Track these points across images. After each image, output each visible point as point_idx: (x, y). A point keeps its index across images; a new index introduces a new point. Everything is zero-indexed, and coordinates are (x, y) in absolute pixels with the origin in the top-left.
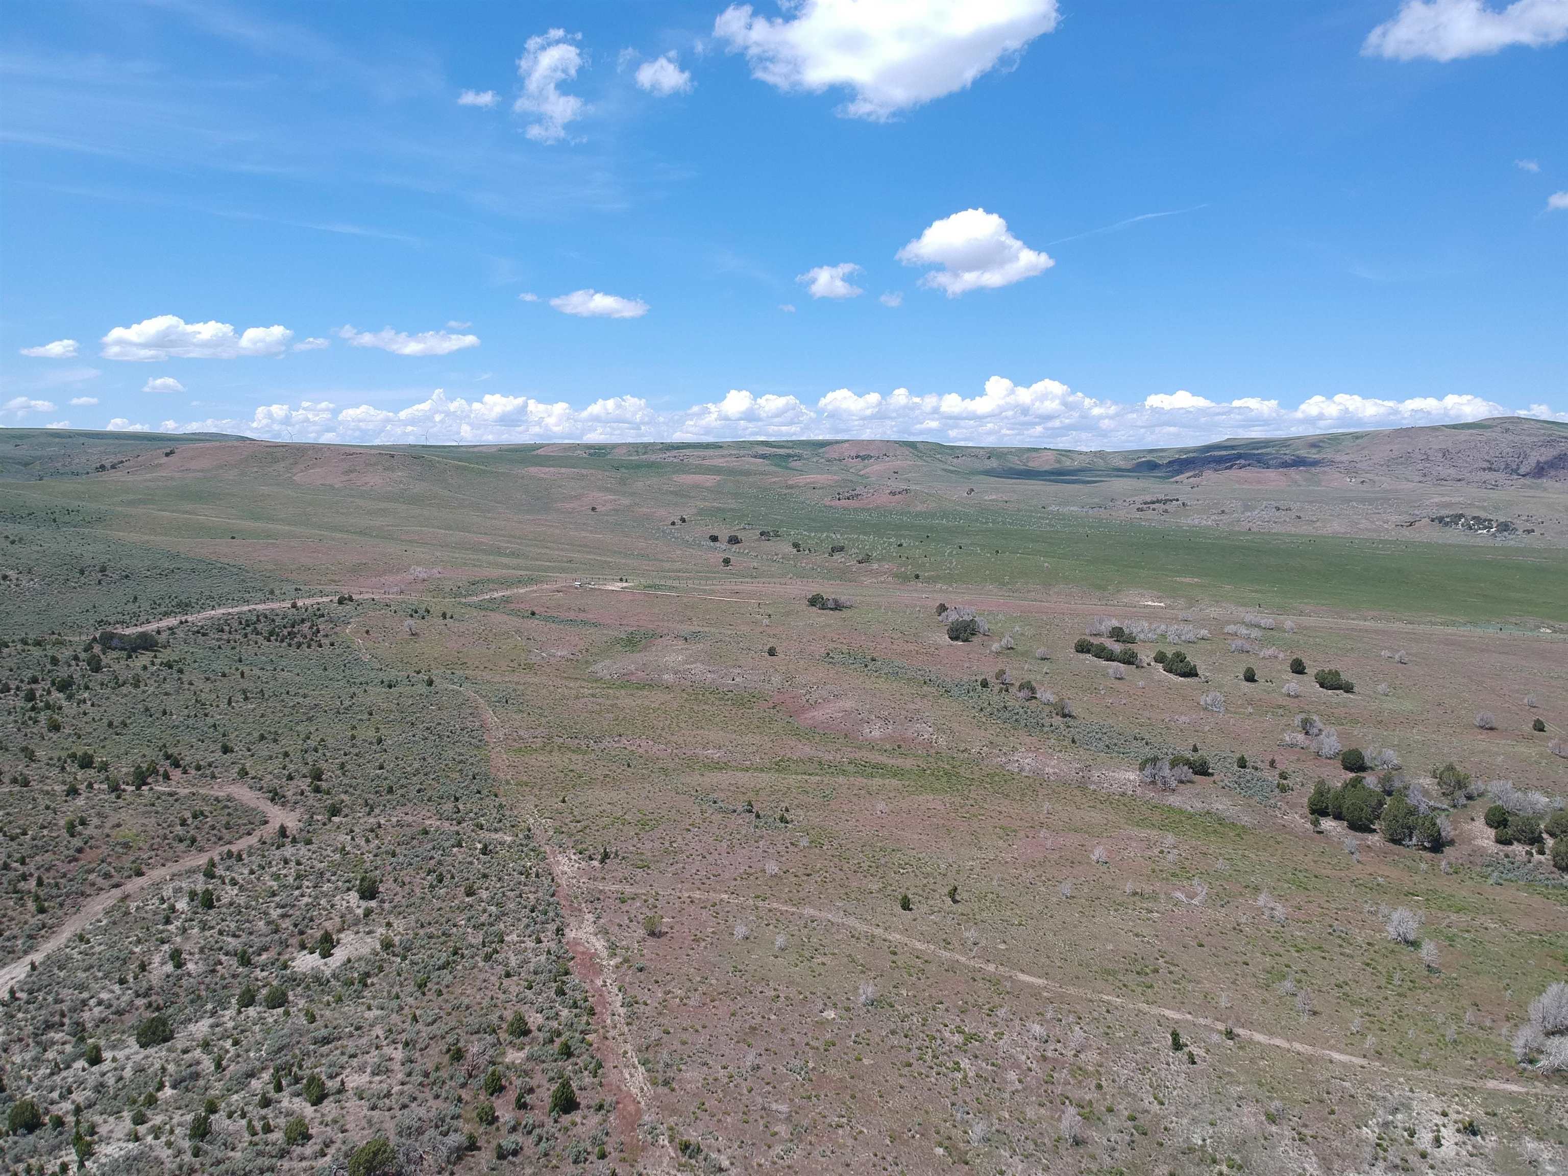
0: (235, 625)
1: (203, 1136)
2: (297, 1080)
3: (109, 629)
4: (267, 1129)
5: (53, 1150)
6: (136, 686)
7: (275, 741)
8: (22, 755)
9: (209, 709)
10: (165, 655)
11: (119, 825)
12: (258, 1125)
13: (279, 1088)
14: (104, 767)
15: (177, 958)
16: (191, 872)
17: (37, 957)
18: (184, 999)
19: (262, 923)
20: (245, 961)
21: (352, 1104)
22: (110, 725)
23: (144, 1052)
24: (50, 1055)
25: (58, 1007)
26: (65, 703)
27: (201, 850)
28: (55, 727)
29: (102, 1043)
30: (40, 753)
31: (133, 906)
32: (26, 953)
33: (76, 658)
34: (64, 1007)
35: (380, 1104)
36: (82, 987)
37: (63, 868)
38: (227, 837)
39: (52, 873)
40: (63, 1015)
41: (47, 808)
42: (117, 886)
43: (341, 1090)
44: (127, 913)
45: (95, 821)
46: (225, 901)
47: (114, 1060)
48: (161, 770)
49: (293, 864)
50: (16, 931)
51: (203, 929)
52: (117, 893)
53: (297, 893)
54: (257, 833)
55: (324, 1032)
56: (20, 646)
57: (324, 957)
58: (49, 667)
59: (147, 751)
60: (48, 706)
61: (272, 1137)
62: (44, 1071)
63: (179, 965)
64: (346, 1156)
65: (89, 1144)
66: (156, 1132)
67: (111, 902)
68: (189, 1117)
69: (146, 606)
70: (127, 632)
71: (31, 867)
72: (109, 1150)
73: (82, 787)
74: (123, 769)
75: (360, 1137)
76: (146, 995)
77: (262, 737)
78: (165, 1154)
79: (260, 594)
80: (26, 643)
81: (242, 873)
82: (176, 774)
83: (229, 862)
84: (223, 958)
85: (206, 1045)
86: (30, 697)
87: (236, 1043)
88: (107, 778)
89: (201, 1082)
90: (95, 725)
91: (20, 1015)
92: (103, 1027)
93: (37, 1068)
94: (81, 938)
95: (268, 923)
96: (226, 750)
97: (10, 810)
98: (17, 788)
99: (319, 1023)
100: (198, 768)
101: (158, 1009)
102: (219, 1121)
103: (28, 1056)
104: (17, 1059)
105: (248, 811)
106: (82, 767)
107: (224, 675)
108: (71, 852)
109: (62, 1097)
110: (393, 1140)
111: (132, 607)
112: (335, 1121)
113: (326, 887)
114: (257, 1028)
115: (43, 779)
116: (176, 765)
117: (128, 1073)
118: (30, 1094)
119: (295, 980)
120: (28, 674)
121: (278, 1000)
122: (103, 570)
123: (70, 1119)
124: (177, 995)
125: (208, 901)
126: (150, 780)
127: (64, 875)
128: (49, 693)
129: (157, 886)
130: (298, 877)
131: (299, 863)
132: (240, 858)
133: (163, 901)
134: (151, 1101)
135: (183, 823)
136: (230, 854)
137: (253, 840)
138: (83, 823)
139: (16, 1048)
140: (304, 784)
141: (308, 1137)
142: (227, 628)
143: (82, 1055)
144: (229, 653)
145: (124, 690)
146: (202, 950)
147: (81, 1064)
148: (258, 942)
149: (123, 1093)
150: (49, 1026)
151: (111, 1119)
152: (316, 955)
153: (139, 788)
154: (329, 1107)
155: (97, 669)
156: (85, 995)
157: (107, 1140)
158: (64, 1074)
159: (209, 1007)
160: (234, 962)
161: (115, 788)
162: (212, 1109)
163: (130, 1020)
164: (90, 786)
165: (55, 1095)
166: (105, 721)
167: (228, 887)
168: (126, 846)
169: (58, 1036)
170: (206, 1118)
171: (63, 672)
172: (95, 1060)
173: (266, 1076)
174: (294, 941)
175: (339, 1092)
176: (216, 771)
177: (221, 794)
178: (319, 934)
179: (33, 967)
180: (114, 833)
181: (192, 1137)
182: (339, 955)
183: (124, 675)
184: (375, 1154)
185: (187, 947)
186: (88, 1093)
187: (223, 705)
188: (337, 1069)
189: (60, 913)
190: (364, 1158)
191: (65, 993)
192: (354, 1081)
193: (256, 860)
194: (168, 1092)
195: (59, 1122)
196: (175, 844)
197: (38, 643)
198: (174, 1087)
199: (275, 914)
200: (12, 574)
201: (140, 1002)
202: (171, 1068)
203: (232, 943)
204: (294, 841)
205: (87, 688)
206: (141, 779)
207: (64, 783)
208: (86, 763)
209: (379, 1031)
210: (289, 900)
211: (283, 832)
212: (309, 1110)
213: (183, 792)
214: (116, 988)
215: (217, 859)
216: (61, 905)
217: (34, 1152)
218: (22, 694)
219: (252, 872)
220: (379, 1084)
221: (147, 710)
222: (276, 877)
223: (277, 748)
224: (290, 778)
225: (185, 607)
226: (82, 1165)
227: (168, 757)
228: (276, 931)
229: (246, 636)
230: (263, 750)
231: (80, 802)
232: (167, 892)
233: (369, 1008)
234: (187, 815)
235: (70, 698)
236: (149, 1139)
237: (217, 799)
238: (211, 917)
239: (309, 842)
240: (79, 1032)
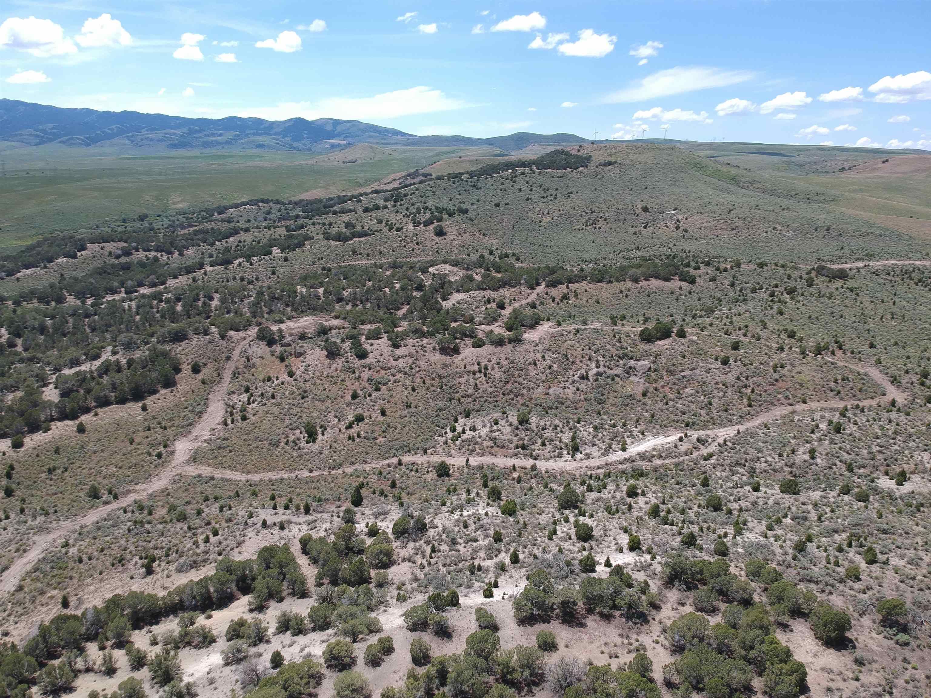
0: (898, 272)
1: (800, 551)
2: (861, 546)
3: (823, 264)
4: (837, 564)
5: (723, 524)
6: (830, 298)
7: (904, 347)
8: (760, 324)
9: (868, 320)
10: (851, 284)
11: (800, 373)
12: (832, 560)
13: (850, 545)
14: (801, 340)
15: (812, 453)
16: (833, 409)
17: (742, 428)
18: (810, 476)
19: (866, 451)
20: (850, 469)
21: (890, 573)
22: (810, 317)
23: (781, 495)
24: (735, 478)
25: (745, 456)
26: (789, 301)
27: (842, 399)
28: (781, 313)
29: (762, 482)
30: (769, 325)
31: (796, 418)
32: (737, 424)
33: (801, 277)
34: (748, 457)
35: (907, 581)
36: (759, 451)
37: (766, 387)
38: (859, 396)
39: (760, 388)
40: (746, 461)
41: (766, 354)
42: (791, 405)
43: (886, 563)
44: (792, 421)
45: (789, 367)
46: (847, 432)
47: (766, 493)
48: (831, 349)
49: (894, 424)
50: (735, 412)
51: (831, 443)
52: (790, 408)
53: (892, 441)
54: (877, 399)
55: (885, 526)
56: (773, 267)
57: (898, 484)
58: (786, 280)
59: (826, 337)
60: (780, 301)
61: (838, 569)
62: (729, 484)
63: (813, 458)
64: (877, 600)
65: (741, 529)
66: (777, 538)
67: (786, 412)
68: (796, 538)
69: (847, 253)
70: (833, 267)
71: (750, 382)
72: (750, 536)
73: (786, 348)
74: (811, 344)
75: (889, 594)
76: (791, 467)
77: (896, 344)
78: (778, 551)
79: (919, 255)
80: (777, 265)
81: (862, 419)
82: (839, 353)
83: (856, 411)
84: (838, 463)
85: (815, 505)
86: (772, 295)
87: (832, 511)
88: (801, 346)
89: (807, 523)
90: (801, 316)
91: (726, 453)
92: (764, 474)
93: (727, 482)
94: (766, 426)
95: (870, 453)
96: (872, 346)
97: (747, 350)
98: (753, 340)
99: (884, 520)
100: (852, 352)
101: (795, 476)
102: (811, 547)
103: (724, 474)
104: (719, 474)
105: (875, 384)
106: (789, 337)
107: (883, 301)
108: (772, 380)
109: (735, 500)
110: (908, 605)
111: (839, 253)
112: (877, 578)
113: (911, 444)
114: (847, 508)
115: (768, 339)
116: (840, 348)
117: (770, 502)
118: (720, 493)
119: (876, 491)
120: (774, 282)
121: (863, 498)
122: (828, 229)
123: (736, 513)
124: (807, 473)
125: (838, 429)
126: (823, 353)
127: (765, 391)
128: (782, 294)
129: (812, 411)
130: (895, 432)
131: (898, 424)
132: (863, 410)
133: (813, 420)
134: (779, 521)
135: (836, 381)
136: (857, 407)
137: (874, 403)
138: (782, 367)
139: (719, 468)
140: (915, 379)
141: (859, 580)
142: (892, 273)
143: (750, 484)
144: (890, 288)
145: (822, 299)
146: (827, 454)
147: (748, 488)
148: (860, 461)
149: (765, 511)
150: (738, 464)
151: (756, 521)
152: (893, 482)
153: (816, 355)
154: (875, 569)
155: (810, 285)
156: (760, 455)
157: (751, 531)
158: (739, 490)
159: (823, 486)
160: (844, 467)
161: (803, 353)
162: (810, 539)
163: (779, 476)
164: (790, 348)
165: (732, 498)
166: (808, 315)
167: (852, 425)
168: (801, 385)
169: (741, 470)
170: (805, 543)
171: (792, 284)
172: (756, 489)
173: (844, 536)
174: (882, 469)
175: (884, 563)
176: (862, 357)
177: (862, 371)
178: (898, 470)
179: (739, 432)
180: (796, 376)
181: (794, 549)
182: (907, 487)
183: (826, 291)
184: (895, 607)
185: (819, 449)
186: (748, 504)
187: (877, 319)
188: (886, 550)
189: (759, 410)
190: (887, 606)
191: (750, 450)
192: (895, 561)
193: (872, 414)
194: (788, 521)
195: (730, 512)
196: (828, 392)
197: (783, 266)
198: (792, 519)
199: (875, 449)
200: (779, 227)
201: (787, 469)
202: (794, 509)
203: (845, 457)
204: (899, 410)
205: (802, 295)
206: (818, 351)
207: (778, 343)
208: (792, 335)
209: (919, 540)
210: (885, 444)
211: (893, 403)
212: (863, 565)
213: (840, 364)
214: (777, 457)
215: (849, 407)
216: (760, 406)
217: (714, 521)
218: (768, 292)
219: (868, 421)
220: (909, 570)
221: (832, 313)
222: (882, 428)
223: (903, 352)
224: (907, 372)
225: (870, 256)
226: (734, 537)
227: (837, 342)
228: (873, 459)
229: (903, 279)
230: (895, 351)
231: (783, 355)
232: (817, 416)
233: (917, 525)
234: (839, 377)
235: (792, 298)
236: (772, 540)
237: (859, 373)
238: (838, 438)
239: (908, 414)
240: (752, 472)
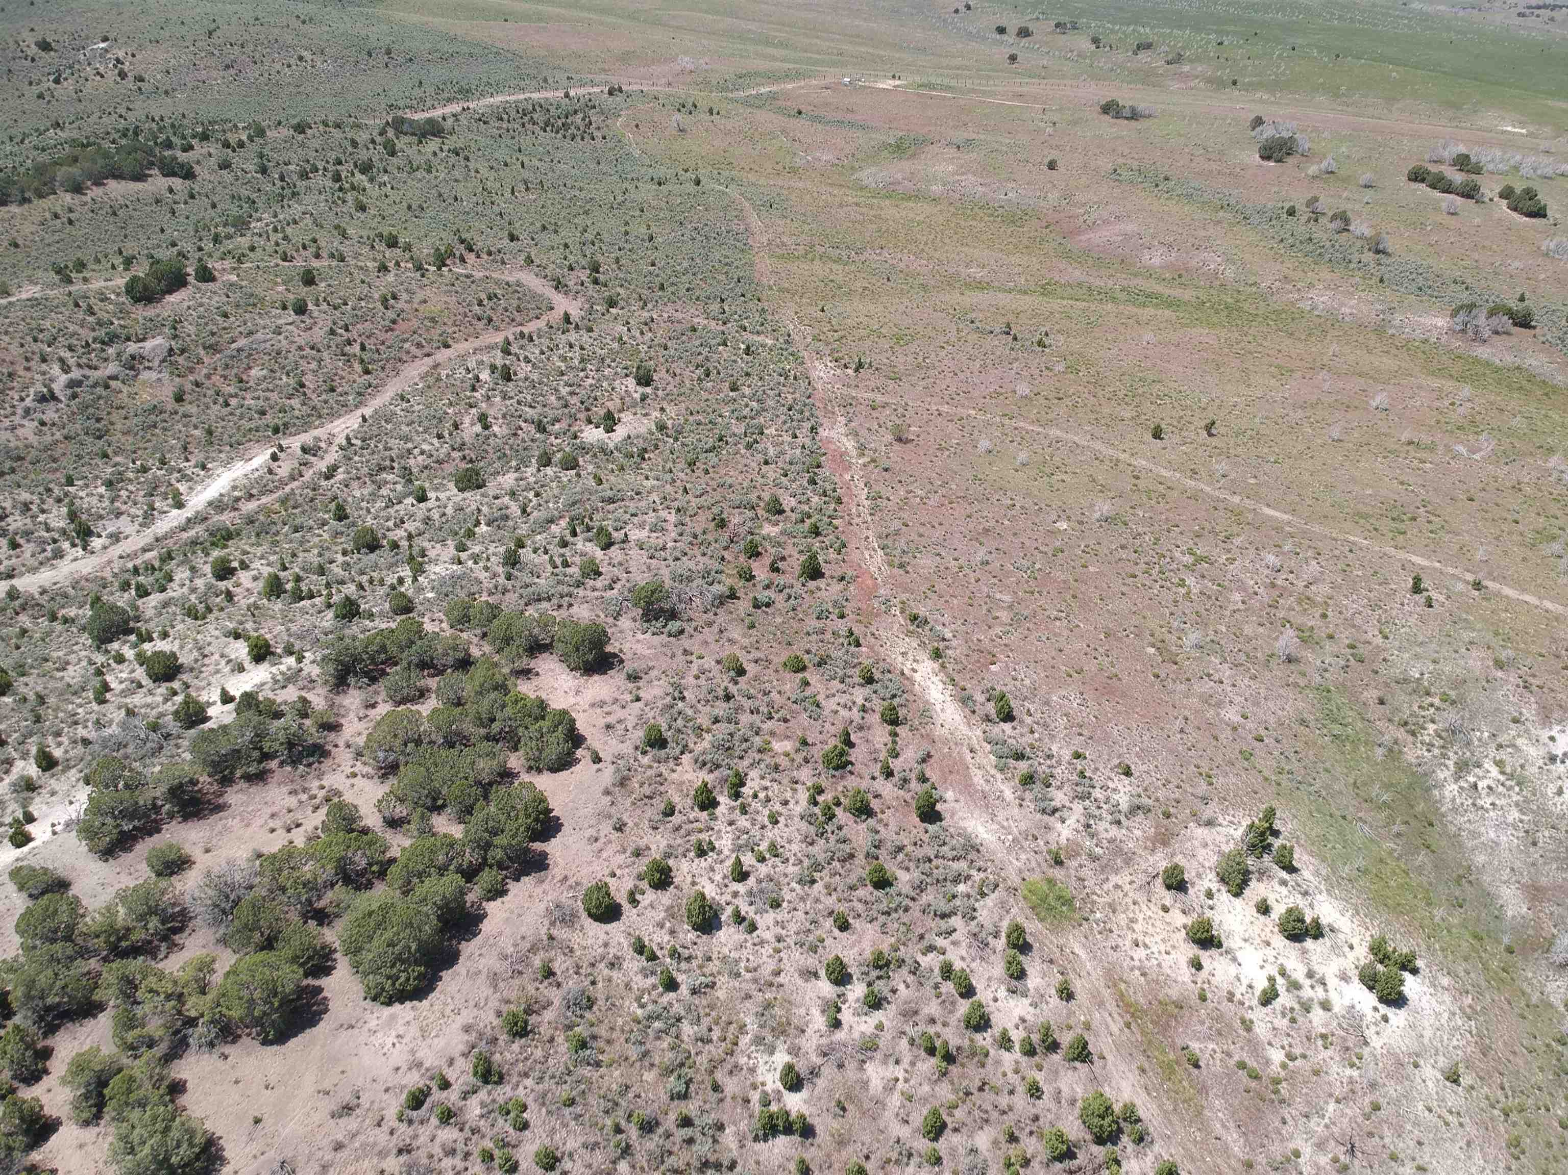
0: (513, 114)
1: (514, 565)
2: (589, 529)
3: (400, 113)
4: (566, 564)
5: (390, 567)
6: (429, 171)
7: (556, 232)
8: (336, 233)
9: (495, 198)
10: (452, 142)
11: (425, 302)
12: (558, 561)
13: (574, 534)
14: (408, 248)
15: (483, 419)
16: (490, 348)
17: (368, 411)
18: (492, 456)
19: (553, 398)
20: (541, 428)
21: (634, 552)
22: (409, 207)
23: (461, 496)
24: (384, 492)
25: (387, 453)
26: (368, 185)
27: (497, 329)
28: (362, 208)
29: (427, 485)
30: (350, 232)
31: (443, 373)
32: (357, 407)
33: (373, 142)
34: (393, 454)
35: (657, 555)
36: (407, 439)
37: (382, 336)
38: (519, 319)
39: (373, 340)
40: (392, 460)
41: (363, 282)
42: (428, 355)
43: (625, 540)
44: (439, 379)
45: (405, 296)
46: (521, 375)
47: (438, 499)
48: (458, 254)
49: (577, 348)
50: (346, 388)
51: (504, 398)
52: (428, 361)
53: (582, 374)
54: (545, 318)
55: (609, 493)
56: (321, 128)
57: (608, 432)
58: (350, 149)
59: (444, 235)
60: (353, 188)
61: (569, 571)
62: (380, 504)
63: (486, 427)
64: (630, 591)
65: (421, 564)
66: (476, 559)
67: (425, 369)
68: (502, 549)
69: (430, 90)
70: (417, 117)
71: (354, 334)
72: (437, 569)
73: (391, 265)
74: (425, 251)
75: (642, 579)
76: (460, 450)
77: (544, 228)
78: (483, 575)
79: (534, 82)
80: (327, 125)
81: (533, 352)
82: (471, 258)
83: (522, 342)
84: (523, 425)
85: (513, 494)
86: (337, 178)
87: (537, 495)
88: (412, 258)
89: (510, 523)
90: (396, 208)
91: (356, 458)
92: (426, 472)
93: (374, 501)
94: (403, 398)
95: (559, 398)
96: (513, 238)
97: (330, 282)
98: (334, 263)
99: (605, 486)
100: (490, 253)
101: (471, 461)
102: (526, 554)
103: (366, 492)
104: (357, 494)
105: (535, 296)
106: (389, 246)
107: (506, 165)
108: (387, 323)
109: (396, 525)
110: (668, 583)
111: (418, 92)
112: (621, 564)
113: (607, 372)
114: (554, 484)
115: (357, 256)
116: (471, 250)
117: (449, 511)
118: (370, 521)
119: (584, 449)
120: (332, 156)
121: (570, 464)
122: (388, 52)
123: (404, 543)
124: (487, 452)
125: (507, 376)
126: (448, 262)
127: (383, 343)
128: (353, 174)
129: (463, 357)
130: (582, 360)
131: (582, 348)
132: (531, 339)
133: (468, 371)
134: (470, 534)
135: (480, 304)
136: (522, 335)
137: (541, 324)
138: (394, 297)
139: (355, 484)
140: (584, 275)
141: (600, 574)
142: (505, 117)
143: (411, 493)
144: (509, 142)
145: (419, 175)
146: (504, 417)
147: (410, 500)
148: (551, 414)
149: (446, 526)
150: (382, 469)
151: (438, 546)
152: (601, 430)
153: (439, 269)
154: (614, 551)
155: (393, 153)
156: (410, 445)
157: (436, 562)
158: (397, 507)
159: (514, 463)
160: (532, 429)
161: (419, 268)
162: (520, 545)
163: (449, 468)
164: (398, 264)
165: (390, 524)
166: (405, 205)
167: (523, 364)
168: (433, 320)
169: (390, 477)
170: (515, 551)
171: (363, 155)
172: (422, 498)
173: (563, 523)
174: (582, 416)
175: (623, 542)
176: (506, 258)
177: (511, 279)
178: (602, 412)
179: (364, 419)
180: (421, 308)
181: (504, 565)
182: (621, 432)
183: (418, 160)
184: (653, 592)
185: (491, 412)
186: (417, 524)
187: (508, 195)
188: (620, 524)
189: (382, 375)
190: (643, 594)
191: (393, 443)
192: (636, 534)
193: (545, 342)
194: (483, 528)
195: (395, 546)
196: (475, 322)
197: (338, 126)
198: (488, 525)
199: (564, 391)
200: (306, 54)
201: (456, 455)
202: (485, 509)
203: (530, 412)
204: (577, 327)
205: (386, 171)
206: (441, 261)
207: (375, 260)
208: (392, 243)
209: (655, 497)
210: (576, 380)
211: (567, 319)
212: (599, 554)
213: (478, 275)
214: (435, 441)
215: (511, 338)
216: (383, 368)
217: (375, 567)
218: (329, 175)
219: (542, 353)
220: (656, 540)
221: (440, 195)
222: (564, 359)
223: (557, 240)
224: (571, 268)
225: (466, 93)
226: (415, 579)
227: (462, 241)
228: (566, 406)
229: (523, 125)
230: (546, 239)
231: (390, 278)
232: (472, 364)
233: (647, 478)
234: (483, 296)
235: (371, 180)
236: (470, 563)
237: (507, 284)
238: (510, 387)
239: (590, 330)
240: (407, 475)
